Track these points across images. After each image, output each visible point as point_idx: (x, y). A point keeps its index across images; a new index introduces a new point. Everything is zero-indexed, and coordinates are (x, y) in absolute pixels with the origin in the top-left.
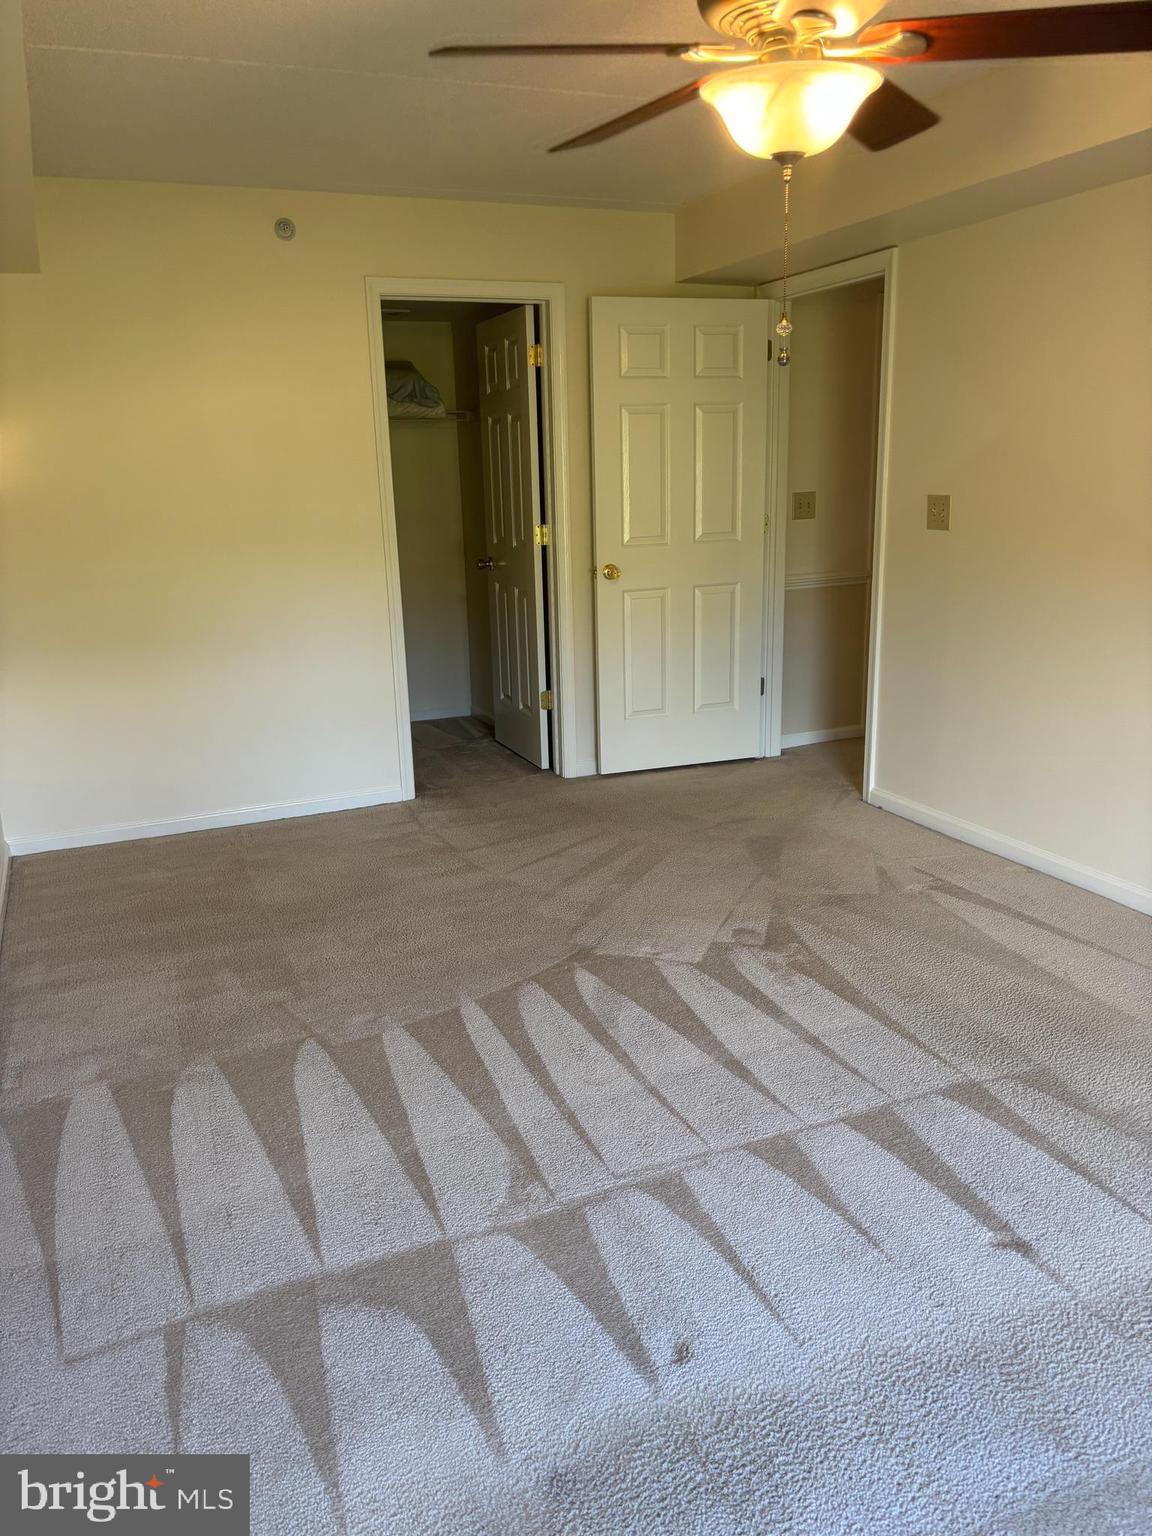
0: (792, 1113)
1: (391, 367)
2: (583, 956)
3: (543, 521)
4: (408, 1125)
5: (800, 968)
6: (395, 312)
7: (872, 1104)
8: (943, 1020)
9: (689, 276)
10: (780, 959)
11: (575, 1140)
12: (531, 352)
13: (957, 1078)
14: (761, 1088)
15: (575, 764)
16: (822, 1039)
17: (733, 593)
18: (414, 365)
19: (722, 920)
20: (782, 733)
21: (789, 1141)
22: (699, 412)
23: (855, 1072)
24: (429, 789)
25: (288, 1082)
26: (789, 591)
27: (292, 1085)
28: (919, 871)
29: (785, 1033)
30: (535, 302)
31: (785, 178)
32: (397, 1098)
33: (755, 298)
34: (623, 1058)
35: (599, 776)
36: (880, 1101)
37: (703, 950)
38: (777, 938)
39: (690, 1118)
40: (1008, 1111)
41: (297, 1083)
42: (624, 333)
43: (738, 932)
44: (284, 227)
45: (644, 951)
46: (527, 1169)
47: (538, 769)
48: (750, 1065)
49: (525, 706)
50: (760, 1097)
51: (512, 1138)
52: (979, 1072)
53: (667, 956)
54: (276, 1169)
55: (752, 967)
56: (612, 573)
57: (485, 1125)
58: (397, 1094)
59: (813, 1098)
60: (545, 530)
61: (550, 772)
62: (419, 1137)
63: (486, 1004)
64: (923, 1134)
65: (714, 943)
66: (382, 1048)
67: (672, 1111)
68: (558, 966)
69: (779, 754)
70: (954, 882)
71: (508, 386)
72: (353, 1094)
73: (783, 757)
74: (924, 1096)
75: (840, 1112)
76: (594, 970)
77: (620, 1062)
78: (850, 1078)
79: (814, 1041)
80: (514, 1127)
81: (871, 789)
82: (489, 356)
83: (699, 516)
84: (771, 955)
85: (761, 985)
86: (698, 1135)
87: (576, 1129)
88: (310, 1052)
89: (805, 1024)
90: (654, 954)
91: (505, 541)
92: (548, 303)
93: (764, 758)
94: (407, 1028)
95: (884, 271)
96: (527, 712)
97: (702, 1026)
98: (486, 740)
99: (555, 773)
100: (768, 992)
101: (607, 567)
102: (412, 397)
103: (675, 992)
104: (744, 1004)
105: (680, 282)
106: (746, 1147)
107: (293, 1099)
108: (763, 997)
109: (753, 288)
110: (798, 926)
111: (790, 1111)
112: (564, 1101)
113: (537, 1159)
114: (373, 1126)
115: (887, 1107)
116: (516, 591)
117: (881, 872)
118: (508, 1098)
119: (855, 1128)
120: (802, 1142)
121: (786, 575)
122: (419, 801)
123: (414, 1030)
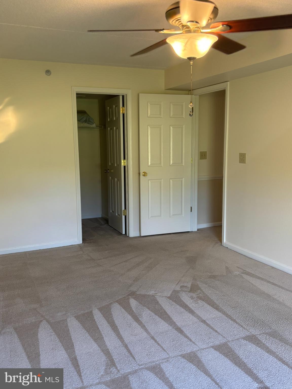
0: (196, 344)
1: (79, 112)
2: (133, 294)
3: (124, 159)
4: (74, 348)
5: (200, 298)
6: (80, 96)
7: (221, 342)
8: (244, 315)
9: (169, 88)
10: (194, 295)
11: (127, 354)
12: (121, 109)
13: (248, 334)
14: (187, 337)
15: (133, 233)
16: (207, 321)
17: (182, 181)
18: (87, 112)
19: (177, 283)
20: (197, 224)
21: (194, 353)
22: (171, 128)
23: (216, 331)
24: (87, 240)
25: (35, 335)
26: (200, 181)
27: (37, 335)
28: (238, 268)
29: (195, 319)
30: (123, 95)
31: (191, 64)
32: (71, 339)
33: (188, 95)
34: (143, 327)
35: (141, 237)
36: (224, 341)
37: (170, 292)
38: (194, 289)
39: (164, 346)
40: (264, 344)
41: (39, 335)
42: (149, 104)
43: (182, 287)
44: (48, 72)
45: (152, 293)
46: (111, 363)
47: (122, 234)
48: (184, 330)
49: (118, 214)
50: (186, 339)
51: (107, 353)
52: (254, 332)
53: (160, 294)
54: (30, 363)
55: (186, 298)
56: (145, 174)
57: (98, 348)
58: (71, 338)
59: (203, 340)
60: (125, 161)
61: (126, 235)
62: (77, 352)
63: (100, 310)
64: (237, 352)
65: (174, 290)
66: (67, 323)
67: (159, 344)
68: (124, 297)
69: (197, 230)
70: (249, 271)
71: (114, 119)
72: (57, 338)
73: (198, 231)
74: (238, 339)
75: (211, 344)
76: (136, 299)
77: (142, 328)
78: (215, 334)
79: (204, 322)
80: (108, 349)
81: (224, 242)
82: (109, 110)
83: (171, 158)
84: (192, 294)
85: (188, 304)
86: (166, 352)
87: (127, 350)
88: (44, 324)
89: (201, 316)
90: (155, 294)
91: (113, 164)
92: (126, 95)
93: (192, 231)
94: (75, 317)
95: (225, 88)
96: (119, 216)
97: (169, 317)
98: (106, 225)
99: (127, 235)
100: (190, 306)
101: (143, 172)
102: (85, 121)
103: (161, 306)
104: (183, 310)
105: (165, 90)
106: (181, 356)
107: (37, 340)
108: (189, 307)
109: (187, 92)
110: (201, 285)
111: (195, 344)
112: (124, 341)
113: (114, 360)
114: (62, 348)
115: (226, 343)
116: (116, 179)
117: (227, 268)
118: (106, 339)
119: (216, 349)
120: (199, 354)
121: (198, 176)
122: (83, 244)
123: (77, 318)
